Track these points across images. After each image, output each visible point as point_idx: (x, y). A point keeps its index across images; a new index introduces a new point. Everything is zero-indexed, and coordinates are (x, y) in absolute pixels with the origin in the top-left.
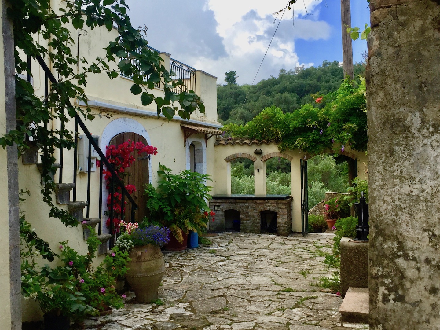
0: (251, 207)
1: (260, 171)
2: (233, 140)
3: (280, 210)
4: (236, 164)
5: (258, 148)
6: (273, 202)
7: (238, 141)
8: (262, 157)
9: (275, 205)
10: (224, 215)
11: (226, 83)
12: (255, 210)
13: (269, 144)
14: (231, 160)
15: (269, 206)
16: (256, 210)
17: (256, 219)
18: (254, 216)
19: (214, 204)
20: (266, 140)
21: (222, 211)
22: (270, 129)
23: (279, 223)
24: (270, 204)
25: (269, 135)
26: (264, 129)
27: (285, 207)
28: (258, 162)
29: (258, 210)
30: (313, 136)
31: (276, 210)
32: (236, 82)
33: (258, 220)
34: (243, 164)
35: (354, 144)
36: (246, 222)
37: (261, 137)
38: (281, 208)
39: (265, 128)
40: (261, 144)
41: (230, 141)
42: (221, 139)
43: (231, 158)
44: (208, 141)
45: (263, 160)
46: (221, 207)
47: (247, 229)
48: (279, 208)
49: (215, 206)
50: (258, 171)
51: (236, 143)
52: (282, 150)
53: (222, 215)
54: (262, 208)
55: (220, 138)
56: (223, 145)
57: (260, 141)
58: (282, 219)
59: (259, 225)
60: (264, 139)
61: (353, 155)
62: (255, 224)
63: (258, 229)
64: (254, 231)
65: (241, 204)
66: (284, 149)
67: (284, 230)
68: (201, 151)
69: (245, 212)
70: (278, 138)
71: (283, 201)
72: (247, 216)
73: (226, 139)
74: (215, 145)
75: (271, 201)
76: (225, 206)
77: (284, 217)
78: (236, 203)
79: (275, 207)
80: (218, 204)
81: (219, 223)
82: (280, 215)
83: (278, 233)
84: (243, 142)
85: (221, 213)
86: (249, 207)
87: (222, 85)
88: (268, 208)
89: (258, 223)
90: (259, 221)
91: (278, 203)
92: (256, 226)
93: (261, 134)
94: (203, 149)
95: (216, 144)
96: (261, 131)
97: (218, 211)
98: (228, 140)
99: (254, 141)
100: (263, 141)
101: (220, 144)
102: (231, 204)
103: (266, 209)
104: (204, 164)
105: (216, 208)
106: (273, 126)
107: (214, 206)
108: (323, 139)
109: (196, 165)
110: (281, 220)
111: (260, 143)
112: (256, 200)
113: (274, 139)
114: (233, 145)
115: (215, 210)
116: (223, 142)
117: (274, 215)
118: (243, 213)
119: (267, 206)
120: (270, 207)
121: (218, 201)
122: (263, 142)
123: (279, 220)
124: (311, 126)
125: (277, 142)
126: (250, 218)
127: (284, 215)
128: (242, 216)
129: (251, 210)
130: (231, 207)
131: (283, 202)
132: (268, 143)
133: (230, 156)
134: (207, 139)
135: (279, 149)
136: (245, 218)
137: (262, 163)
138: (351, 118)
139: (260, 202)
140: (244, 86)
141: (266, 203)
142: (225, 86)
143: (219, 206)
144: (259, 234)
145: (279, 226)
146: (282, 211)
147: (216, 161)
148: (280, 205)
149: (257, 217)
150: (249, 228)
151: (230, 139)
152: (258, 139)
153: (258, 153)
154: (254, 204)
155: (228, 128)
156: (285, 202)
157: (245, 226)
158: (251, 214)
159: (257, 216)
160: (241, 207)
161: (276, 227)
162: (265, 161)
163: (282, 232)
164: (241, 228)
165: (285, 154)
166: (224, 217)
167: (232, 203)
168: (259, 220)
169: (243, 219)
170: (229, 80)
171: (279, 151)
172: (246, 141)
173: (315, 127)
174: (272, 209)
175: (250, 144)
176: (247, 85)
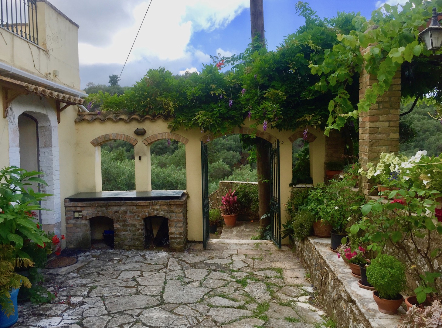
0: (131, 212)
1: (142, 158)
2: (102, 115)
3: (174, 215)
4: (119, 148)
5: (140, 126)
6: (162, 203)
7: (111, 116)
8: (146, 140)
9: (167, 208)
10: (89, 225)
11: (110, 84)
12: (136, 216)
13: (154, 121)
14: (101, 143)
15: (157, 210)
16: (138, 216)
17: (138, 230)
18: (134, 225)
19: (73, 209)
20: (151, 115)
21: (86, 220)
22: (157, 99)
23: (172, 234)
24: (158, 207)
25: (155, 108)
26: (148, 99)
27: (181, 210)
28: (140, 145)
29: (141, 215)
30: (219, 108)
31: (168, 216)
32: (118, 84)
33: (140, 231)
34: (125, 148)
35: (281, 118)
36: (122, 233)
37: (144, 111)
38: (174, 212)
39: (150, 98)
40: (144, 121)
41: (99, 116)
42: (85, 114)
43: (100, 141)
44: (62, 114)
45: (147, 144)
46: (85, 213)
47: (125, 245)
48: (172, 212)
49: (74, 212)
50: (140, 159)
51: (107, 119)
52: (173, 129)
53: (85, 225)
54: (146, 213)
55: (85, 112)
56: (89, 122)
57: (142, 117)
58: (176, 227)
59: (142, 238)
60: (147, 114)
61: (270, 137)
62: (136, 237)
63: (141, 243)
64: (135, 246)
65: (116, 209)
66: (177, 128)
67: (179, 244)
68: (48, 129)
69: (121, 219)
70: (169, 112)
71: (177, 201)
72: (123, 226)
73: (93, 113)
74: (76, 122)
75: (160, 202)
76: (89, 212)
77: (179, 225)
78: (107, 206)
79: (167, 210)
80: (79, 209)
81: (81, 236)
82: (173, 221)
83: (170, 249)
84: (118, 118)
85: (84, 222)
86: (127, 211)
87: (107, 86)
88: (156, 212)
89: (140, 235)
90: (143, 232)
91: (169, 205)
92: (137, 239)
93: (144, 106)
94: (52, 125)
95: (78, 121)
96: (144, 102)
97: (79, 220)
98: (96, 115)
99: (133, 117)
100: (147, 116)
101: (83, 120)
102: (99, 209)
103: (152, 215)
104: (53, 149)
105: (76, 215)
106: (161, 95)
107: (72, 213)
108: (233, 113)
109: (40, 150)
110: (174, 229)
111: (142, 119)
112: (138, 202)
113: (162, 114)
114: (102, 121)
115: (75, 218)
116: (88, 118)
117: (164, 223)
118: (119, 221)
119: (154, 209)
120: (159, 210)
121: (80, 204)
122: (147, 118)
123: (172, 230)
124: (217, 95)
125: (166, 117)
126: (129, 228)
127: (179, 221)
128: (116, 226)
129: (130, 216)
130: (100, 213)
131: (177, 203)
132: (154, 118)
133: (99, 137)
134: (59, 110)
135: (169, 127)
136: (122, 228)
137: (146, 147)
138: (273, 83)
139: (144, 204)
140: (125, 88)
141: (153, 205)
142: (109, 86)
143: (81, 211)
144: (142, 250)
145: (172, 238)
146: (175, 217)
147: (77, 144)
148: (173, 208)
149: (139, 227)
150: (127, 243)
151: (99, 114)
152: (139, 114)
153: (140, 133)
154: (135, 208)
155: (95, 97)
156: (180, 203)
157: (121, 239)
158: (131, 222)
159: (139, 224)
160: (115, 212)
161: (168, 240)
162: (149, 144)
163: (176, 246)
164: (116, 243)
165: (177, 135)
166: (88, 228)
167: (101, 206)
168: (142, 230)
169: (119, 230)
170: (113, 82)
171: (169, 131)
172: (123, 117)
173: (221, 97)
174: (161, 214)
175: (128, 121)
176: (127, 87)
